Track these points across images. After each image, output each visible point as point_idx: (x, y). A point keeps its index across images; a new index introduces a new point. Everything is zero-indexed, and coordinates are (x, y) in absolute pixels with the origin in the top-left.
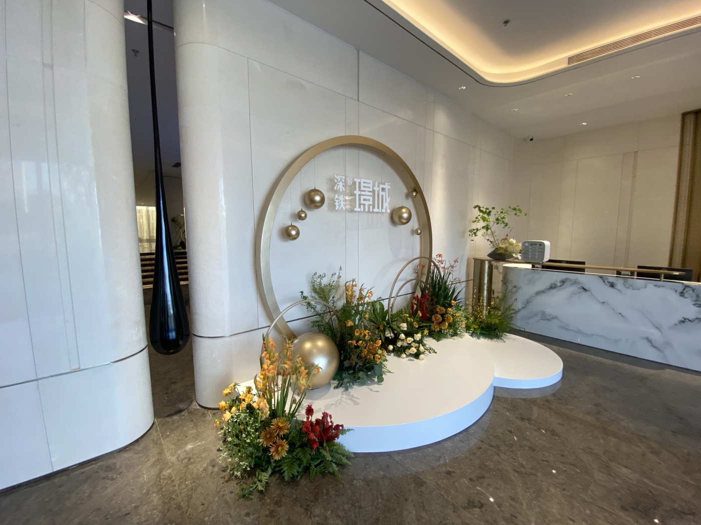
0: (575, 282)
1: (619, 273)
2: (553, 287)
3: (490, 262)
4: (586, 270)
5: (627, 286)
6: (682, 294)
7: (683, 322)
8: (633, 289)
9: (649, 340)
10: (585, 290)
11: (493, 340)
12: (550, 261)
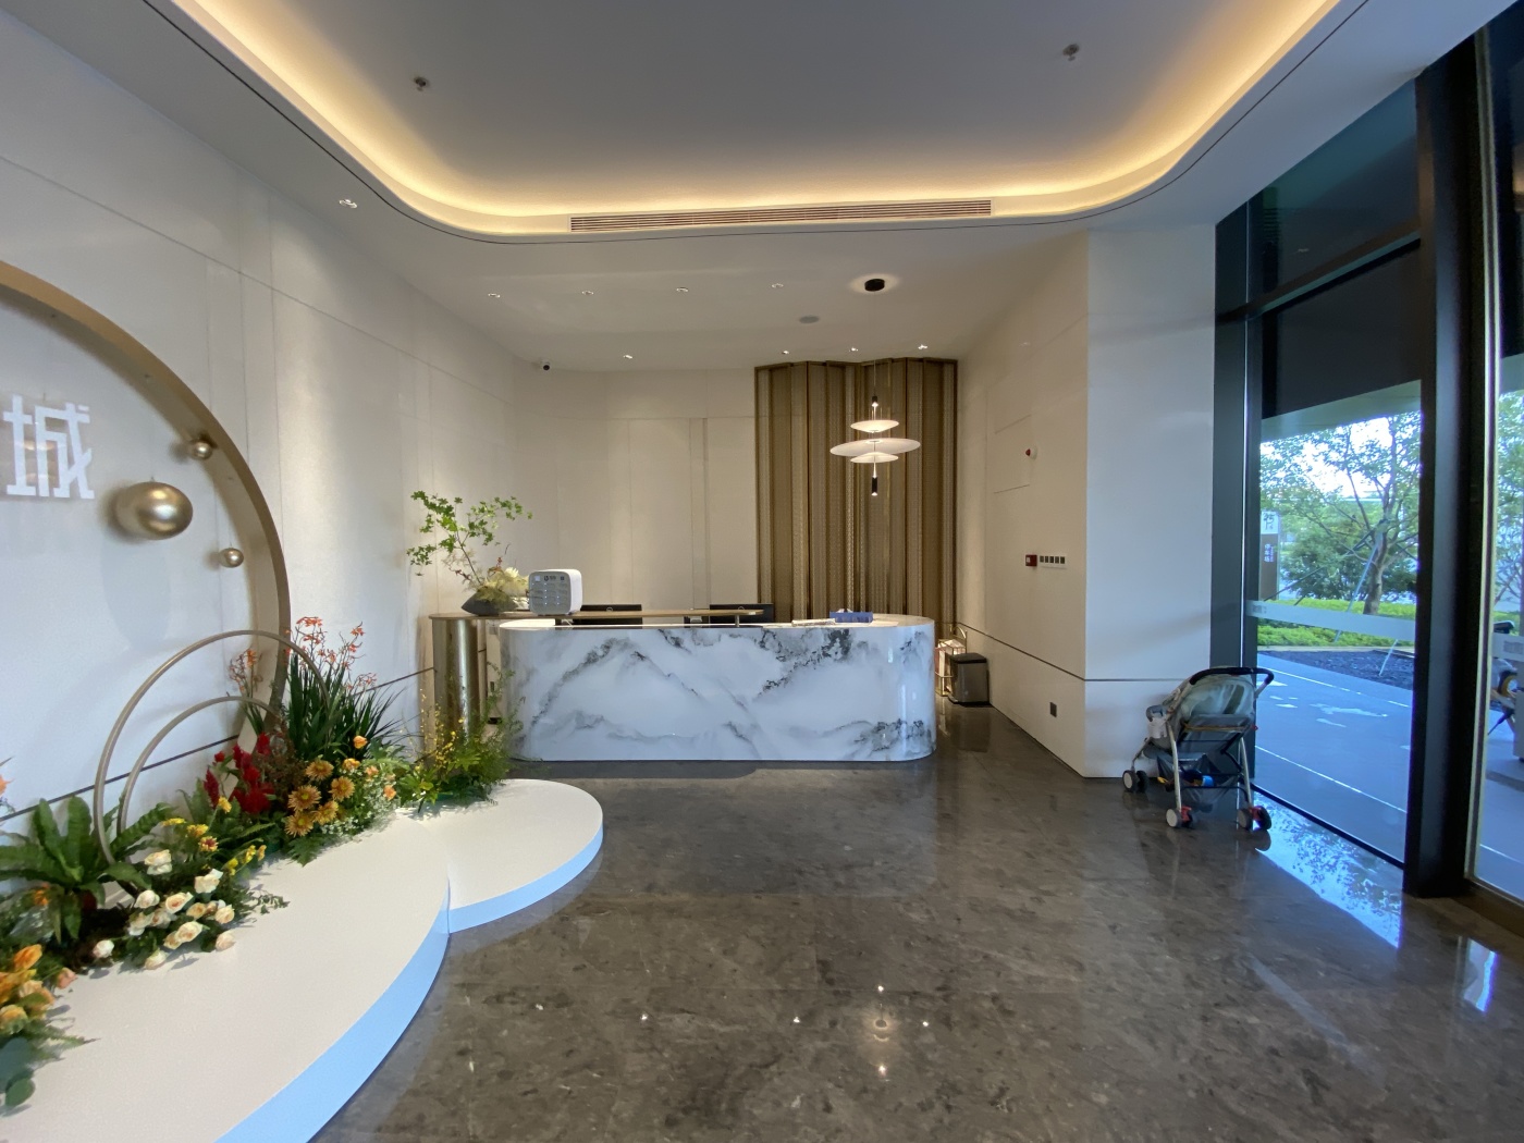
0: (626, 645)
1: (687, 621)
2: (591, 659)
3: (468, 622)
4: (644, 619)
5: (697, 642)
6: (762, 644)
7: (768, 687)
8: (705, 645)
9: (731, 727)
10: (641, 657)
11: (471, 806)
12: (584, 608)
